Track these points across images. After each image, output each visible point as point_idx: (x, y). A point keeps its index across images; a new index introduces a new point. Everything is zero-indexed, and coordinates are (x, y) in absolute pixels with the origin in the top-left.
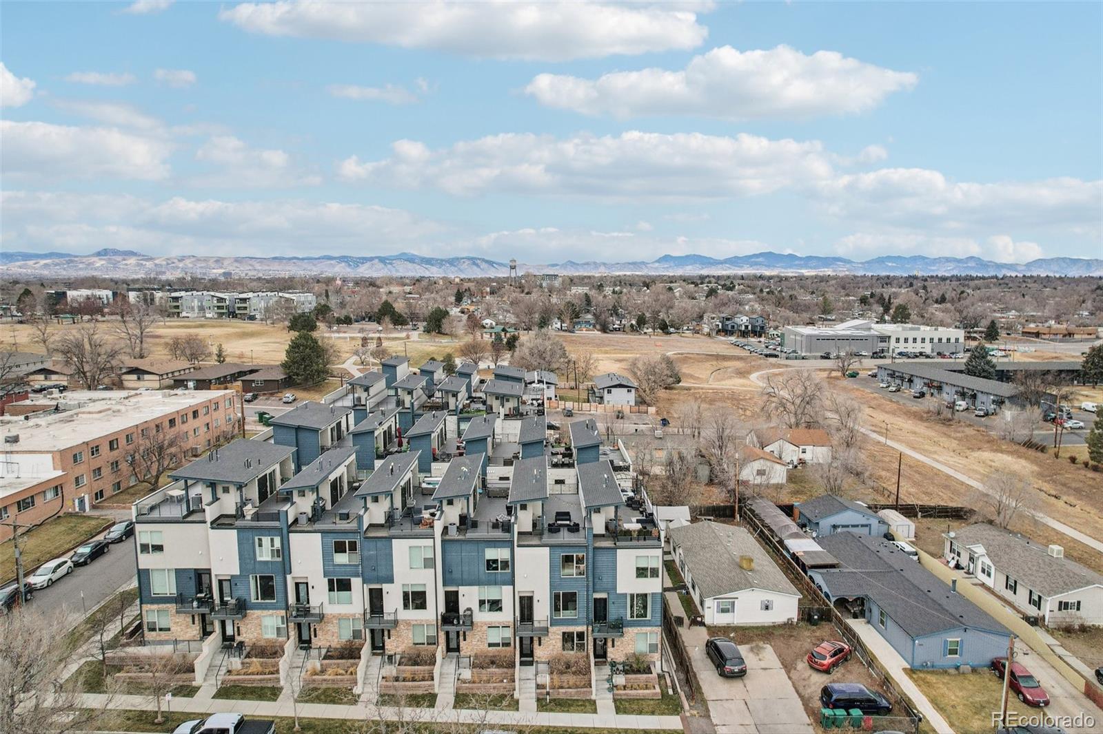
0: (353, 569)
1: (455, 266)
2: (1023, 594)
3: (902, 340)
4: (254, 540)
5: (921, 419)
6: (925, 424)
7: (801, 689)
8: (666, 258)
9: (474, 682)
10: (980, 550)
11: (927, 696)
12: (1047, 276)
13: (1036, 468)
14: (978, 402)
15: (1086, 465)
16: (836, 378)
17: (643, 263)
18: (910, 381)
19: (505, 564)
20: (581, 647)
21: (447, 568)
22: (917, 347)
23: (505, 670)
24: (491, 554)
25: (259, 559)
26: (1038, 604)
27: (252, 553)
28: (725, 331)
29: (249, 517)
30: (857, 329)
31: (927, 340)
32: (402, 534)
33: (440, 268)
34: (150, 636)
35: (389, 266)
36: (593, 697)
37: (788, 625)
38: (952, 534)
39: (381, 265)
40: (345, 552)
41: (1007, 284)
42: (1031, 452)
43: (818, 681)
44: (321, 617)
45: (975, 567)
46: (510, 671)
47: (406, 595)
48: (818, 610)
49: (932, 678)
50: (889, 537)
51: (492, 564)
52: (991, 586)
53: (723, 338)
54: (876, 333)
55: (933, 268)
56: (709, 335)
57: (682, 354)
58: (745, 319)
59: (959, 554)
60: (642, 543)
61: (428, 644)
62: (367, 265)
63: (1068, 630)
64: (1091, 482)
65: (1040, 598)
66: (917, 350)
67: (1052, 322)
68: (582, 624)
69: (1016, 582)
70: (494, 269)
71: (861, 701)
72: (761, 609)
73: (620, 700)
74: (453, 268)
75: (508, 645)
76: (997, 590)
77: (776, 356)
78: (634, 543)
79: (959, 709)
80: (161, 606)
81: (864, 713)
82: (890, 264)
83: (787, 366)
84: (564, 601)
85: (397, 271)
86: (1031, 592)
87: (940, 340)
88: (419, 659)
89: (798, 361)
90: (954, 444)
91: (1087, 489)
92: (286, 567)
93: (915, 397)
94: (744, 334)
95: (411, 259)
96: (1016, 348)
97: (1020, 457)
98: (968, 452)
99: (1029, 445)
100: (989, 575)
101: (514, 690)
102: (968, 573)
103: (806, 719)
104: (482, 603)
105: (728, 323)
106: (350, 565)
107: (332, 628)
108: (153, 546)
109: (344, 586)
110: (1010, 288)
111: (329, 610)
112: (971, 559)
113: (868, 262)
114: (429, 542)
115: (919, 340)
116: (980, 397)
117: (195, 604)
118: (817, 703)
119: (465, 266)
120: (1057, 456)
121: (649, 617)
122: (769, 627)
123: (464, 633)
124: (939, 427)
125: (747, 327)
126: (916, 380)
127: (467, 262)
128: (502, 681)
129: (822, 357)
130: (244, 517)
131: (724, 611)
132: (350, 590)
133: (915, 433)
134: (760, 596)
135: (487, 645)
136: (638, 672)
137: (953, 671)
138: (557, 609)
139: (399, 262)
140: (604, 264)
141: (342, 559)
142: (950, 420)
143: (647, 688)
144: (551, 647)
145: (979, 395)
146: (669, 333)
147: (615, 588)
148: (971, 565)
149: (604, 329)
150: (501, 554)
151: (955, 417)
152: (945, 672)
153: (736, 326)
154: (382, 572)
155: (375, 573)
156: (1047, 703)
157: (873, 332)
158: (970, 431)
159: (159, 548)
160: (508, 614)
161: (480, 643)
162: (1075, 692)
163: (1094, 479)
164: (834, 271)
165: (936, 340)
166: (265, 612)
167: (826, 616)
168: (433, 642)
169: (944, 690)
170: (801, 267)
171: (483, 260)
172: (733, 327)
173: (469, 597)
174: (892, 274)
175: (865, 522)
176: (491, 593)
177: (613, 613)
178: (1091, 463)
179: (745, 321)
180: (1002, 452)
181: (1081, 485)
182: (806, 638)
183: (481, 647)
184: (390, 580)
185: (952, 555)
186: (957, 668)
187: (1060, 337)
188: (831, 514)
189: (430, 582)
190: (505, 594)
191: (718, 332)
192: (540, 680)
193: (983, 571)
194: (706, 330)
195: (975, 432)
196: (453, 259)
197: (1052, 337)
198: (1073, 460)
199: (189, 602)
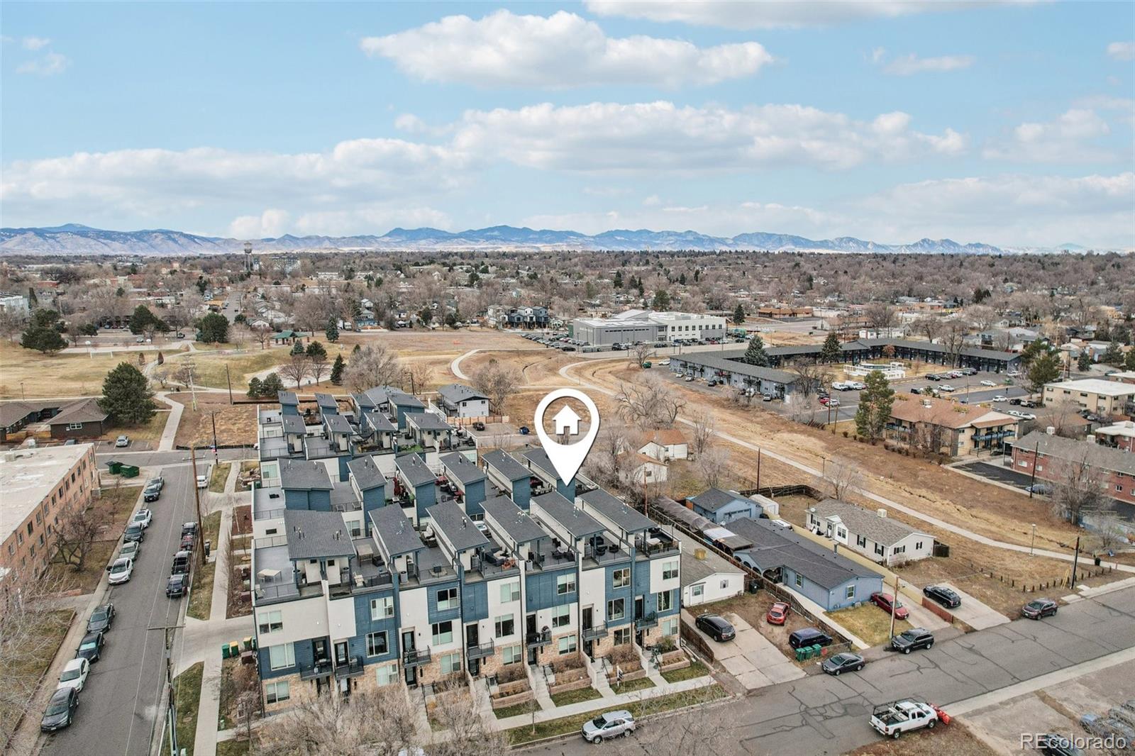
0: (453, 612)
1: (144, 241)
2: (870, 546)
3: (677, 329)
4: (369, 603)
5: (723, 406)
6: (729, 411)
7: (772, 640)
8: (397, 232)
9: (560, 684)
10: (836, 519)
11: (845, 627)
12: (754, 252)
13: (823, 444)
14: (762, 389)
15: (855, 438)
16: (635, 370)
17: (372, 237)
18: (702, 371)
19: (571, 586)
20: (627, 640)
21: (529, 597)
22: (690, 335)
23: (579, 669)
24: (561, 580)
25: (373, 619)
26: (881, 552)
27: (367, 615)
28: (512, 323)
29: (359, 584)
30: (637, 319)
31: (697, 328)
32: (495, 576)
33: (124, 243)
34: (269, 707)
35: (51, 241)
36: (647, 676)
37: (738, 597)
38: (813, 510)
39: (39, 240)
40: (447, 599)
41: (726, 260)
42: (815, 430)
43: (780, 634)
44: (428, 659)
45: (833, 533)
46: (582, 670)
47: (498, 625)
48: (755, 582)
49: (842, 615)
50: (764, 516)
51: (563, 588)
52: (846, 544)
53: (511, 331)
54: (653, 323)
55: (657, 242)
56: (496, 327)
57: (485, 352)
58: (529, 310)
59: (819, 524)
60: (666, 553)
61: (515, 662)
62: (19, 238)
63: (900, 566)
64: (862, 452)
65: (883, 547)
66: (690, 337)
67: (774, 301)
68: (628, 622)
69: (865, 539)
70: (196, 245)
71: (817, 638)
72: (721, 588)
73: (666, 673)
74: (141, 244)
75: (574, 649)
76: (850, 546)
77: (573, 350)
78: (661, 554)
79: (865, 631)
80: (280, 678)
81: (822, 646)
82: (619, 238)
83: (585, 359)
84: (615, 606)
85: (63, 247)
86: (876, 544)
87: (707, 327)
88: (512, 675)
89: (593, 354)
90: (758, 428)
91: (860, 457)
92: (396, 622)
93: (709, 385)
94: (530, 325)
95: (83, 232)
96: (759, 329)
97: (809, 435)
98: (772, 435)
99: (813, 424)
100: (844, 536)
101: (591, 683)
102: (827, 537)
103: (787, 659)
104: (555, 620)
105: (513, 315)
106: (451, 610)
107: (434, 666)
108: (272, 625)
109: (446, 627)
110: (730, 265)
111: (435, 651)
112: (829, 526)
113: (598, 236)
114: (516, 579)
115: (690, 328)
116: (764, 384)
117: (316, 670)
118: (788, 647)
119: (158, 241)
120: (834, 432)
121: (670, 609)
122: (727, 600)
123: (542, 647)
124: (740, 413)
125: (531, 318)
126: (707, 370)
127: (161, 237)
128: (579, 679)
129: (614, 349)
130: (356, 584)
131: (697, 594)
132: (451, 630)
133: (724, 420)
134: (719, 578)
135: (558, 653)
136: (669, 650)
137: (850, 608)
138: (610, 614)
139: (64, 236)
140: (329, 239)
141: (443, 605)
142: (747, 406)
143: (680, 661)
144: (607, 644)
145: (763, 383)
146: (456, 328)
147: (649, 590)
148: (830, 531)
149: (391, 326)
150: (569, 579)
151: (751, 404)
152: (847, 609)
153: (522, 318)
154: (479, 611)
155: (473, 613)
156: (908, 615)
157: (651, 322)
158: (766, 416)
159: (276, 626)
160: (574, 626)
161: (553, 653)
162: (917, 606)
163: (863, 449)
164: (569, 245)
165: (704, 328)
166: (380, 664)
167: (761, 585)
168: (518, 659)
169: (851, 621)
170: (536, 241)
171: (182, 234)
172: (519, 319)
173: (545, 618)
174: (625, 250)
175: (747, 507)
176: (561, 611)
177: (648, 610)
178: (859, 436)
179: (529, 312)
180: (796, 432)
181: (856, 455)
182: (755, 603)
183: (555, 655)
184: (485, 616)
185: (813, 525)
186: (853, 605)
187: (787, 316)
188: (724, 505)
189: (516, 612)
190: (572, 610)
191: (505, 325)
192: (607, 671)
193: (839, 534)
194: (492, 322)
195: (769, 416)
196: (141, 232)
197: (782, 317)
198: (846, 435)
199: (309, 669)
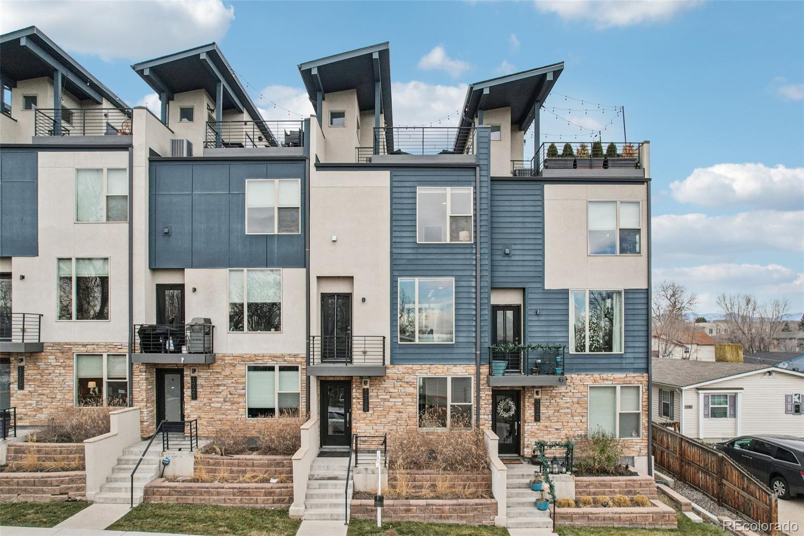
21: (159, 226)
36: (500, 521)
60: (600, 172)
68: (465, 360)
72: (787, 412)
73: (570, 527)
75: (292, 411)
101: (291, 500)
104: (235, 309)
114: (121, 160)
131: (717, 413)
134: (783, 385)
135: (244, 413)
144: (392, 416)
147: (541, 278)
160: (294, 337)
161: (227, 406)
173: (207, 296)
183: (232, 417)
184: (32, 250)
190: (288, 290)
192: (361, 481)
